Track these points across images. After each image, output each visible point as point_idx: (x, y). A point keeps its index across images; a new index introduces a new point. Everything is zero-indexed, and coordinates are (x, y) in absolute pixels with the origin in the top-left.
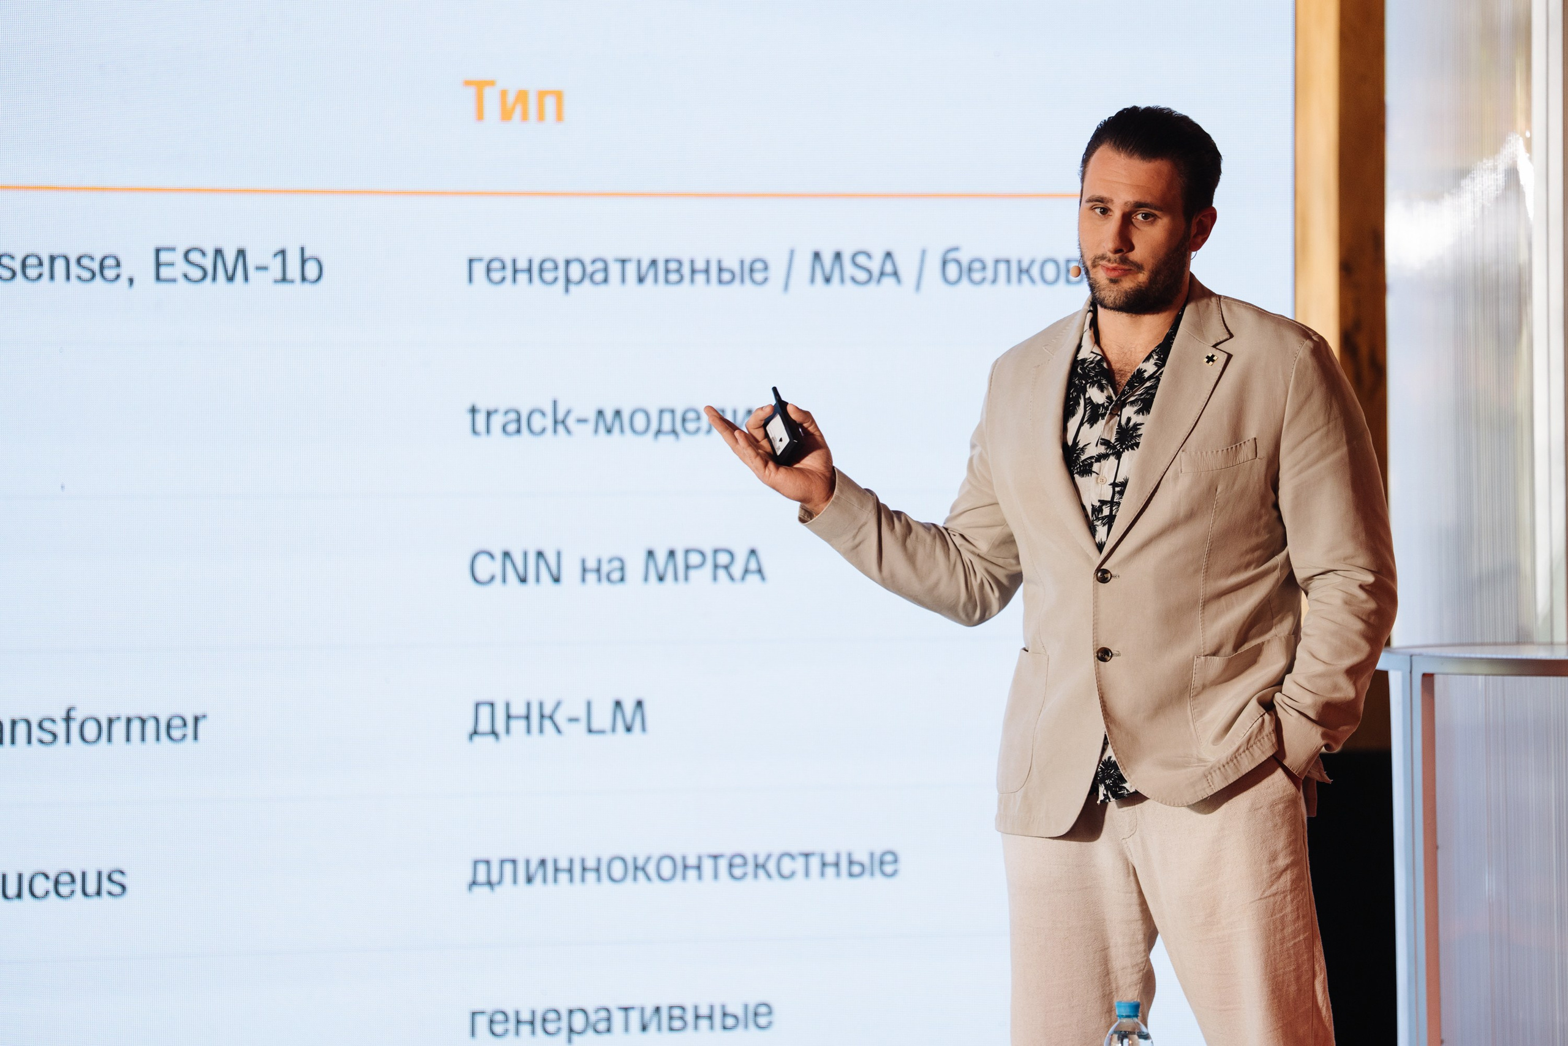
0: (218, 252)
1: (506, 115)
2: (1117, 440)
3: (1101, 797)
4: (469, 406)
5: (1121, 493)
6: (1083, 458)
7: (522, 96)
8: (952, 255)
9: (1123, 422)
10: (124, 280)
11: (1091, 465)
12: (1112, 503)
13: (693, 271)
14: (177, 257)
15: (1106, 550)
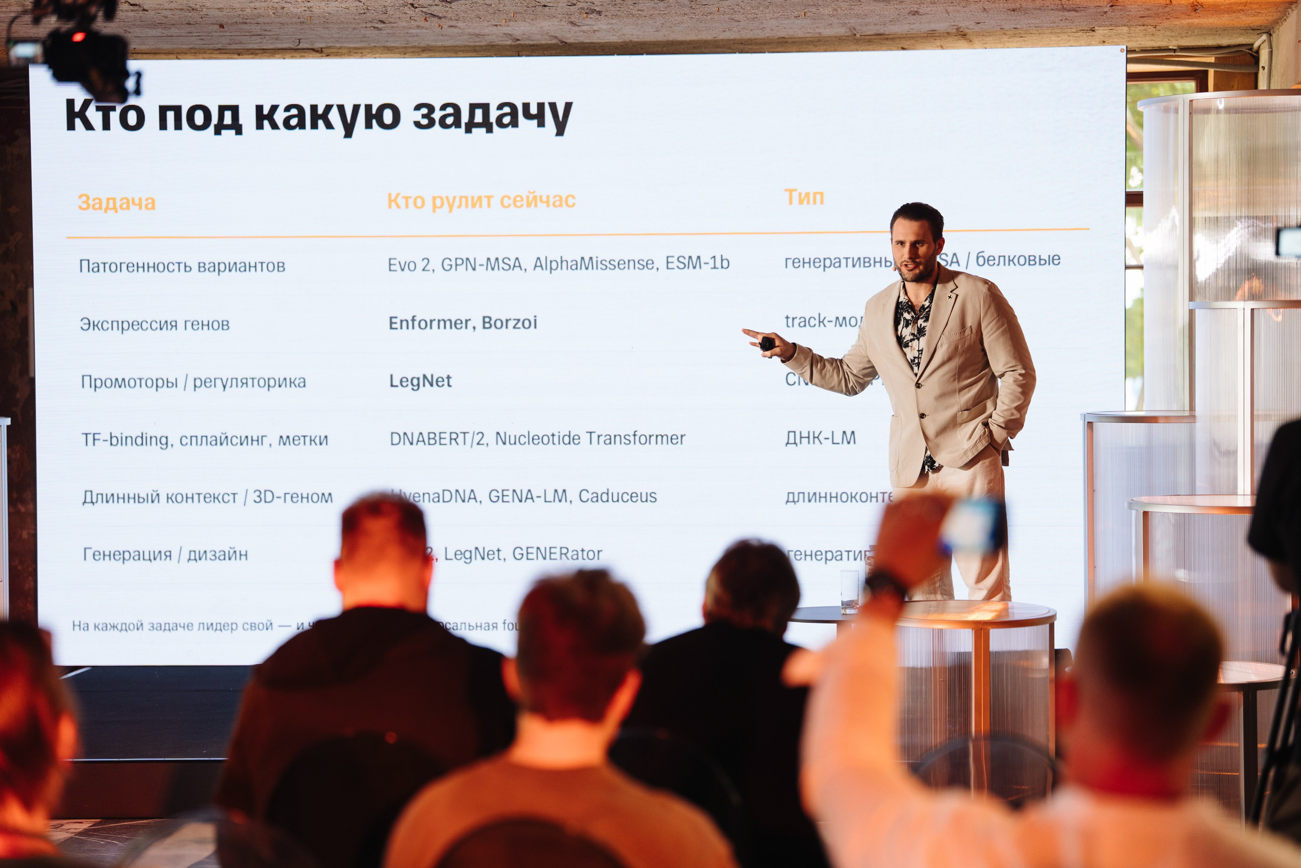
0: (690, 257)
1: (801, 202)
2: (917, 333)
3: (926, 470)
4: (786, 316)
5: (921, 353)
6: (905, 341)
7: (807, 194)
8: (980, 255)
9: (919, 326)
10: (655, 269)
11: (908, 343)
12: (918, 358)
13: (875, 262)
14: (675, 260)
15: (918, 376)
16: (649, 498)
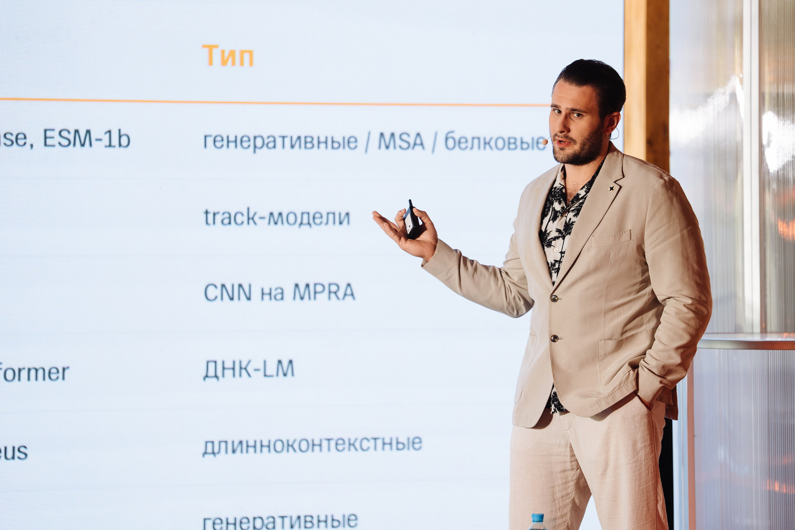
0: (77, 131)
1: (224, 62)
2: (564, 230)
3: (553, 410)
4: (205, 210)
7: (232, 53)
8: (450, 135)
9: (567, 221)
10: (28, 145)
11: (551, 242)
12: (559, 261)
13: (319, 142)
14: (56, 134)
15: (556, 285)
16: (17, 454)
